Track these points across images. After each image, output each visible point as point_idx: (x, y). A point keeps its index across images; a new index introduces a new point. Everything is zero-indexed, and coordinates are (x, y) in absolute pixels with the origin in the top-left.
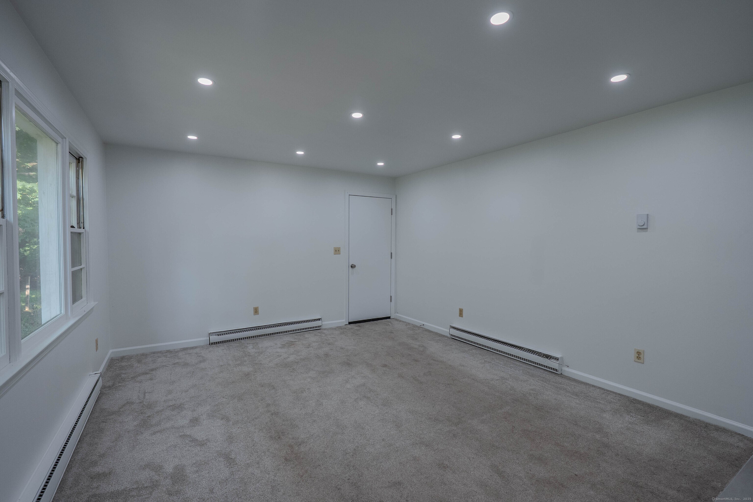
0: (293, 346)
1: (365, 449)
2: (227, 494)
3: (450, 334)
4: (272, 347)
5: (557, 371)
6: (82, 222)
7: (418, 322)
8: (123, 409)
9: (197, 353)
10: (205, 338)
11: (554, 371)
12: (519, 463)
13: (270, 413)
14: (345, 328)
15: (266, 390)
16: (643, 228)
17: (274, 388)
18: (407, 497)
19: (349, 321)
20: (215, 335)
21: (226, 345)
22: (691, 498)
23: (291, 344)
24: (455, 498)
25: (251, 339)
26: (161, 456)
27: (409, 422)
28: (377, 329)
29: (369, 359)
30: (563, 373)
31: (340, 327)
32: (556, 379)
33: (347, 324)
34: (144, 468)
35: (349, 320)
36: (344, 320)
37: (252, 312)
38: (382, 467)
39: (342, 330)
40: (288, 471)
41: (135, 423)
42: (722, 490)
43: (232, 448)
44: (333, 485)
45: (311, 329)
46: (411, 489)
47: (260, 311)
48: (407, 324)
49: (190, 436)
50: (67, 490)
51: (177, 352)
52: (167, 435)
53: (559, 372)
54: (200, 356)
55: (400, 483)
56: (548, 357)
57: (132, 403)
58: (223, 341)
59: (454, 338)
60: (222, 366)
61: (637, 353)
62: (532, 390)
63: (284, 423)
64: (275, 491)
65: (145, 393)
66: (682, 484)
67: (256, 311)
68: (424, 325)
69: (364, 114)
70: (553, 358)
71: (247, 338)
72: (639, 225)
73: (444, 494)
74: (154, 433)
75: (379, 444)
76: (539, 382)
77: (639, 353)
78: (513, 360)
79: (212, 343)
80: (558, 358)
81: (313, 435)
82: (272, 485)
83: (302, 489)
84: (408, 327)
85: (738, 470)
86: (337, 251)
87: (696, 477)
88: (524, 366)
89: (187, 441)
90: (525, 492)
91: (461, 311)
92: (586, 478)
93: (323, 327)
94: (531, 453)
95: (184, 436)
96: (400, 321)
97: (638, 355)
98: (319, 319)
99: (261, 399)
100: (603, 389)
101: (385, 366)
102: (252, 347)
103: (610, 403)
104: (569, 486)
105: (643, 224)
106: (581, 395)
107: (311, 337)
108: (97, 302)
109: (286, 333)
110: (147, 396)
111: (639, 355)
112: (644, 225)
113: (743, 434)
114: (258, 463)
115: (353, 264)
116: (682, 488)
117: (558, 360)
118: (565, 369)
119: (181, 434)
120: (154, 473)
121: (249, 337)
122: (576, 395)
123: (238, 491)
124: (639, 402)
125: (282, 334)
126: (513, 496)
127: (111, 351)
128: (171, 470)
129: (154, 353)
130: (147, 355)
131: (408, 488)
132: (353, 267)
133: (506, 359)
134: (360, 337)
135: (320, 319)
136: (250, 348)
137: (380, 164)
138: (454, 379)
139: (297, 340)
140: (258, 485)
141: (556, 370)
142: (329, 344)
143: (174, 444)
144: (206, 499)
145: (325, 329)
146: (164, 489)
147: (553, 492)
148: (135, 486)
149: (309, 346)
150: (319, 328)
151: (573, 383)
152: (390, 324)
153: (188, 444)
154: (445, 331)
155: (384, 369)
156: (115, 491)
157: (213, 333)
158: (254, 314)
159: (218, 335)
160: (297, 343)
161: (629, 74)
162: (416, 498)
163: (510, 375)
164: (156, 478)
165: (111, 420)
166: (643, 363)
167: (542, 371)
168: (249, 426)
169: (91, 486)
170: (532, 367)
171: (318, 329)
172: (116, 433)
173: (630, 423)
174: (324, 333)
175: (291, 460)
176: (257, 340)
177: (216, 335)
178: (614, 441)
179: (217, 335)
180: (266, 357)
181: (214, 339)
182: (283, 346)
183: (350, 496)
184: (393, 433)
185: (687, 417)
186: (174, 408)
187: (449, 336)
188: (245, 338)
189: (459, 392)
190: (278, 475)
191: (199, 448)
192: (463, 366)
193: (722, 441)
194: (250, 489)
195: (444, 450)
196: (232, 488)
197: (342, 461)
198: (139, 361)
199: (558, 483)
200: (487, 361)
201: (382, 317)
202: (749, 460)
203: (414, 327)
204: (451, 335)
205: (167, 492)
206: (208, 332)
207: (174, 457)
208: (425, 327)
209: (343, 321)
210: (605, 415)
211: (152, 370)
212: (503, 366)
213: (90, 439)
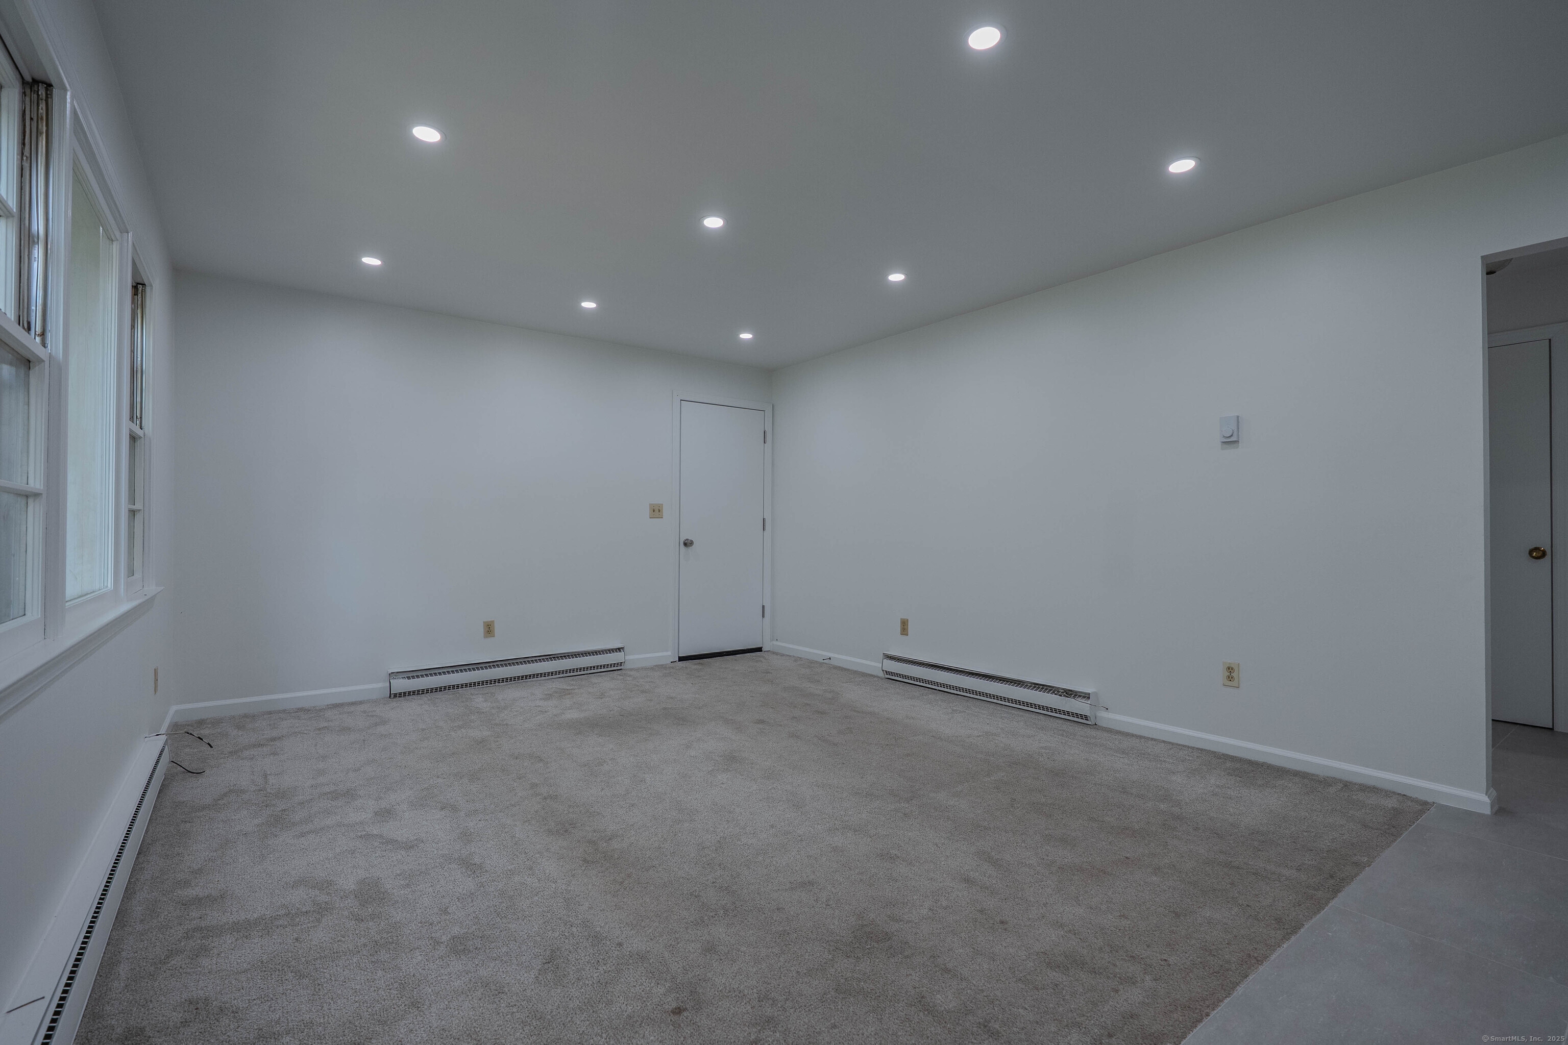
0: (569, 696)
1: (739, 840)
2: (476, 913)
3: (883, 670)
4: (524, 698)
5: (1088, 720)
6: (138, 415)
7: (818, 653)
8: (223, 801)
9: (365, 712)
10: (380, 685)
11: (1082, 720)
12: (1026, 847)
13: (540, 797)
14: (673, 668)
15: (525, 764)
16: (1230, 442)
17: (541, 760)
18: (828, 900)
19: (680, 656)
20: (402, 678)
21: (425, 698)
22: (1319, 878)
23: (563, 694)
24: (915, 897)
25: (479, 687)
26: (325, 867)
27: (818, 800)
28: (737, 668)
29: (727, 713)
30: (1099, 723)
31: (662, 665)
32: (1085, 732)
33: (675, 662)
34: (293, 885)
35: (680, 653)
36: (669, 653)
37: (481, 630)
38: (774, 863)
39: (666, 670)
40: (594, 877)
41: (256, 821)
42: (1369, 866)
43: (472, 850)
44: (685, 892)
45: (603, 670)
46: (834, 891)
47: (497, 629)
48: (797, 659)
49: (381, 836)
50: (134, 924)
51: (320, 710)
52: (330, 836)
53: (1091, 721)
54: (372, 716)
55: (811, 883)
56: (1069, 693)
57: (243, 791)
58: (418, 691)
59: (892, 677)
60: (423, 730)
61: (1228, 669)
62: (1045, 748)
63: (571, 810)
64: (573, 905)
65: (265, 776)
66: (1305, 861)
67: (489, 629)
68: (830, 659)
69: (727, 221)
70: (1080, 696)
71: (470, 684)
72: (1224, 437)
73: (895, 893)
74: (303, 835)
75: (764, 832)
76: (1055, 737)
77: (1230, 669)
78: (1006, 707)
79: (395, 695)
80: (1089, 694)
81: (633, 825)
82: (565, 897)
83: (625, 900)
84: (799, 663)
85: (1395, 840)
86: (656, 511)
87: (1327, 851)
88: (1027, 715)
89: (376, 844)
90: (1040, 883)
91: (904, 624)
92: (1144, 861)
93: (627, 666)
94: (1047, 832)
95: (368, 837)
96: (783, 655)
97: (1229, 674)
98: (619, 649)
99: (518, 776)
100: (1170, 743)
101: (761, 722)
102: (483, 699)
103: (1183, 761)
104: (1116, 872)
105: (1231, 434)
106: (1132, 752)
107: (605, 682)
108: (162, 588)
109: (550, 677)
110: (272, 780)
111: (1230, 672)
112: (1232, 436)
113: (1405, 794)
114: (531, 869)
115: (687, 540)
116: (1305, 867)
117: (1089, 698)
118: (1103, 714)
119: (359, 834)
120: (317, 892)
121: (475, 683)
122: (1123, 753)
123: (499, 909)
124: (1233, 759)
125: (543, 678)
126: (1019, 890)
127: (174, 708)
128: (353, 887)
129: (270, 713)
130: (254, 716)
131: (828, 888)
132: (687, 544)
133: (992, 706)
134: (705, 681)
135: (622, 650)
136: (479, 700)
137: (746, 336)
138: (897, 737)
139: (576, 687)
140: (537, 898)
141: (1086, 718)
142: (643, 692)
143: (349, 849)
144: (435, 922)
145: (631, 670)
146: (346, 913)
147: (1089, 881)
148: (283, 912)
149: (602, 696)
150: (619, 668)
151: (1116, 737)
152: (762, 659)
153: (380, 847)
154: (874, 666)
155: (761, 726)
156: (241, 922)
157: (397, 674)
158: (485, 637)
159: (409, 678)
160: (576, 691)
161: (1199, 159)
162: (845, 901)
163: (1002, 729)
164: (323, 898)
165: (202, 819)
166: (1238, 687)
167: (1060, 722)
168: (501, 817)
169: (187, 917)
170: (1041, 717)
171: (618, 670)
172: (219, 837)
173: (1218, 786)
174: (630, 676)
175: (596, 861)
176: (492, 689)
177: (404, 678)
178: (1191, 811)
179: (407, 677)
180: (515, 713)
181: (401, 685)
182: (549, 697)
183: (719, 904)
184: (790, 817)
185: (1313, 775)
186: (335, 796)
187: (881, 674)
188: (466, 685)
189: (908, 755)
190: (573, 882)
191: (403, 853)
192: (913, 718)
193: (1371, 804)
194: (523, 905)
195: (888, 835)
196: (485, 905)
197: (696, 858)
198: (239, 728)
199: (1097, 869)
200: (956, 710)
201: (745, 648)
202: (1413, 827)
203: (811, 664)
204: (885, 672)
205: (351, 917)
206: (388, 672)
207: (354, 867)
208: (832, 662)
209: (668, 655)
210: (1174, 778)
211: (274, 739)
212: (988, 717)
213: (163, 849)
